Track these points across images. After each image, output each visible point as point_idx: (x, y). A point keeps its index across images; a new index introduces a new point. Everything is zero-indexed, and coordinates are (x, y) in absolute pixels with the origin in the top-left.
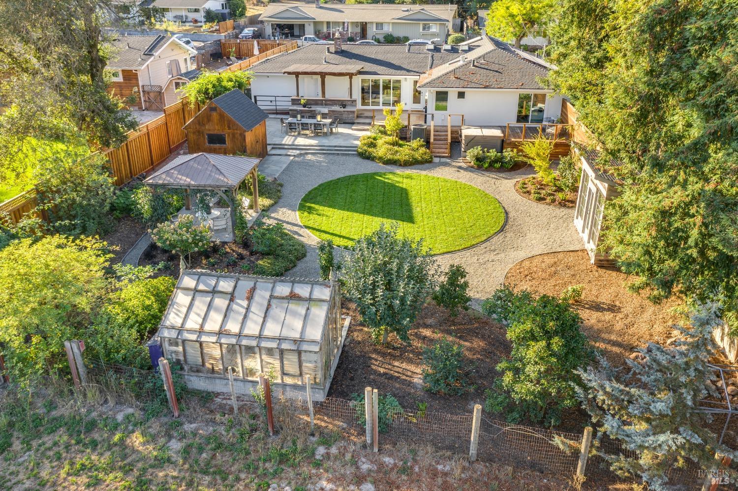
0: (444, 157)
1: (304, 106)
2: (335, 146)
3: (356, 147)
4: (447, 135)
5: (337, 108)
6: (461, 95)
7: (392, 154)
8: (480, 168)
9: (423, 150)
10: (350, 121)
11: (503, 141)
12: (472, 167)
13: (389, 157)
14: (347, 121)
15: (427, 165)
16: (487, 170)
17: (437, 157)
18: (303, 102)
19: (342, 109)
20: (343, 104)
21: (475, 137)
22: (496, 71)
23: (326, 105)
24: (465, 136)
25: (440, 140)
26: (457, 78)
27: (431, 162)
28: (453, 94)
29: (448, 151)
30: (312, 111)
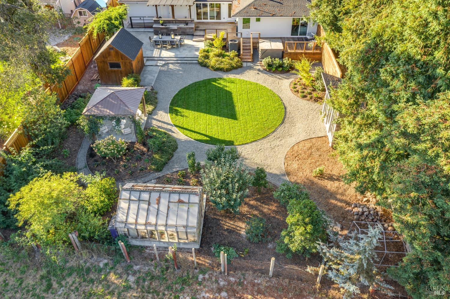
0: (249, 62)
1: (162, 25)
2: (184, 58)
3: (197, 58)
4: (250, 46)
5: (182, 26)
6: (258, 20)
7: (219, 64)
8: (270, 71)
9: (236, 59)
10: (191, 34)
11: (283, 52)
12: (266, 70)
13: (218, 66)
14: (189, 34)
15: (239, 69)
16: (274, 72)
17: (245, 62)
18: (161, 22)
19: (186, 26)
20: (186, 23)
21: (267, 50)
22: (279, 3)
23: (175, 23)
24: (261, 50)
25: (246, 50)
26: (255, 8)
27: (241, 67)
28: (253, 20)
29: (251, 57)
30: (167, 28)
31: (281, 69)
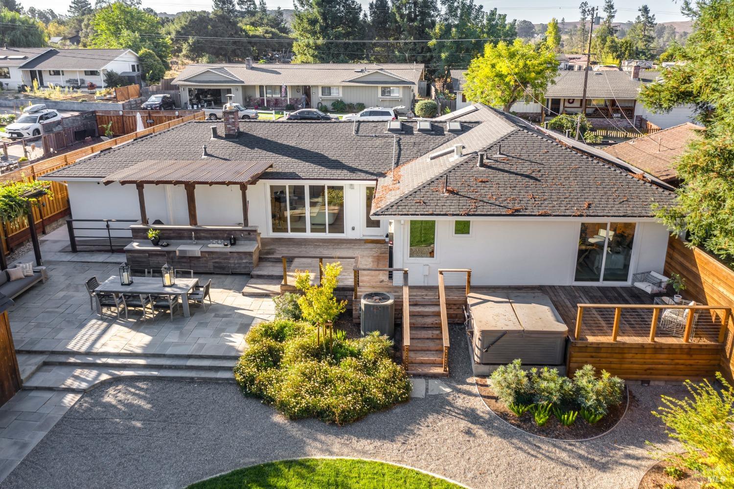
0: (435, 376)
1: (156, 243)
2: (189, 357)
3: (236, 358)
4: (438, 314)
5: (216, 246)
6: (463, 228)
7: (314, 392)
8: (525, 420)
9: (386, 368)
10: (243, 271)
11: (567, 340)
13: (308, 400)
14: (238, 271)
15: (398, 410)
16: (544, 430)
17: (419, 376)
18: (151, 234)
19: (229, 249)
20: (231, 238)
21: (504, 333)
22: (527, 176)
23: (197, 238)
24: (484, 333)
25: (424, 328)
26: (451, 192)
27: (405, 399)
28: (444, 228)
29: (444, 359)
30: (169, 252)
31: (572, 416)
